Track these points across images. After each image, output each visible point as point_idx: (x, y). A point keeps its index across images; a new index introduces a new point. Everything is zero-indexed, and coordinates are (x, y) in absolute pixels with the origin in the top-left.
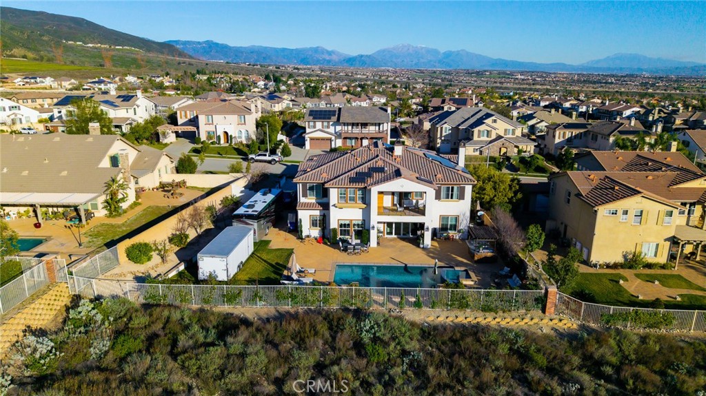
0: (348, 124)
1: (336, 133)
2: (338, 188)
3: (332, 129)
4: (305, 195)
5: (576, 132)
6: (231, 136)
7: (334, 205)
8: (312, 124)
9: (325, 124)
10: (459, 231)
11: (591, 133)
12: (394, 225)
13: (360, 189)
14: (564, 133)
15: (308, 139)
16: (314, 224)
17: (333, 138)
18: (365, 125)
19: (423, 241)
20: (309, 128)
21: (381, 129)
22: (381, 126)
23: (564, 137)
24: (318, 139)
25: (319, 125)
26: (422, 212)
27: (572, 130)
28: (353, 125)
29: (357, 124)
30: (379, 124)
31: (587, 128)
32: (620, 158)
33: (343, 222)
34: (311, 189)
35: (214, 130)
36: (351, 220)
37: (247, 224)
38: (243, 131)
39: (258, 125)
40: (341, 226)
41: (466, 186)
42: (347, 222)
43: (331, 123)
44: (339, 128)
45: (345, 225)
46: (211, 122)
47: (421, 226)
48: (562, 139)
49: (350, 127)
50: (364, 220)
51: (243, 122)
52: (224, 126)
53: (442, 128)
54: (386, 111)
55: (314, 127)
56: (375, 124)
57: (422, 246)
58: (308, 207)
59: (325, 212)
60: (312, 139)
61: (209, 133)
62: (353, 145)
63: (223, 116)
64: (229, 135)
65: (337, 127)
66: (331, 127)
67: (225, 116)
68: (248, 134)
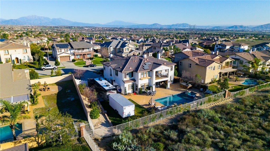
0: (76, 49)
1: (71, 53)
3: (69, 52)
5: (149, 47)
6: (20, 60)
7: (140, 79)
8: (59, 50)
9: (66, 50)
10: (171, 81)
11: (153, 47)
12: (158, 83)
14: (146, 47)
15: (59, 57)
16: (130, 88)
17: (71, 55)
18: (83, 49)
20: (58, 52)
21: (90, 50)
23: (146, 49)
24: (63, 57)
25: (63, 50)
27: (147, 46)
28: (78, 49)
29: (80, 49)
30: (89, 48)
31: (151, 45)
35: (10, 57)
36: (145, 84)
38: (26, 57)
39: (33, 54)
41: (173, 66)
42: (143, 85)
43: (68, 49)
44: (72, 51)
46: (7, 53)
48: (145, 50)
49: (77, 50)
50: (149, 83)
51: (25, 52)
52: (16, 55)
53: (110, 49)
55: (61, 51)
56: (87, 49)
57: (167, 88)
59: (135, 82)
60: (61, 57)
61: (6, 59)
62: (79, 58)
63: (14, 50)
65: (71, 51)
66: (68, 51)
67: (16, 50)
68: (29, 57)
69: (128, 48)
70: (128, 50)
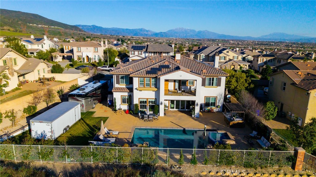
0: (152, 53)
2: (139, 77)
4: (118, 83)
5: (269, 58)
6: (90, 58)
7: (136, 89)
8: (133, 52)
9: (140, 52)
10: (217, 107)
11: (277, 59)
12: (175, 101)
13: (153, 78)
14: (263, 59)
16: (124, 101)
18: (160, 53)
19: (194, 113)
20: (131, 54)
22: (169, 54)
23: (262, 61)
25: (136, 53)
26: (194, 94)
27: (267, 58)
28: (154, 53)
29: (156, 53)
30: (168, 53)
31: (275, 56)
32: (309, 65)
33: (142, 100)
34: (122, 78)
35: (82, 55)
36: (148, 99)
37: (78, 100)
38: (97, 56)
39: (105, 52)
40: (141, 102)
41: (222, 77)
42: (145, 100)
43: (143, 52)
44: (147, 54)
45: (143, 101)
46: (80, 51)
47: (193, 103)
48: (262, 62)
50: (156, 99)
51: (97, 51)
52: (87, 53)
53: (200, 56)
54: (172, 46)
55: (134, 54)
56: (166, 53)
57: (193, 116)
58: (120, 90)
59: (131, 93)
60: (132, 60)
61: (79, 56)
63: (86, 48)
64: (89, 57)
65: (146, 54)
66: (143, 54)
67: (87, 48)
68: (99, 57)
69: (225, 56)
70: (224, 60)
